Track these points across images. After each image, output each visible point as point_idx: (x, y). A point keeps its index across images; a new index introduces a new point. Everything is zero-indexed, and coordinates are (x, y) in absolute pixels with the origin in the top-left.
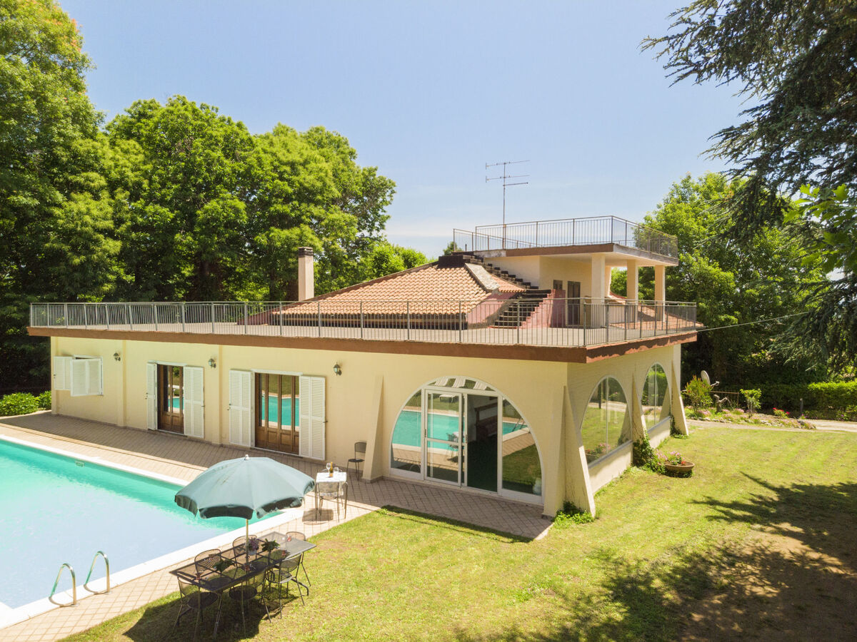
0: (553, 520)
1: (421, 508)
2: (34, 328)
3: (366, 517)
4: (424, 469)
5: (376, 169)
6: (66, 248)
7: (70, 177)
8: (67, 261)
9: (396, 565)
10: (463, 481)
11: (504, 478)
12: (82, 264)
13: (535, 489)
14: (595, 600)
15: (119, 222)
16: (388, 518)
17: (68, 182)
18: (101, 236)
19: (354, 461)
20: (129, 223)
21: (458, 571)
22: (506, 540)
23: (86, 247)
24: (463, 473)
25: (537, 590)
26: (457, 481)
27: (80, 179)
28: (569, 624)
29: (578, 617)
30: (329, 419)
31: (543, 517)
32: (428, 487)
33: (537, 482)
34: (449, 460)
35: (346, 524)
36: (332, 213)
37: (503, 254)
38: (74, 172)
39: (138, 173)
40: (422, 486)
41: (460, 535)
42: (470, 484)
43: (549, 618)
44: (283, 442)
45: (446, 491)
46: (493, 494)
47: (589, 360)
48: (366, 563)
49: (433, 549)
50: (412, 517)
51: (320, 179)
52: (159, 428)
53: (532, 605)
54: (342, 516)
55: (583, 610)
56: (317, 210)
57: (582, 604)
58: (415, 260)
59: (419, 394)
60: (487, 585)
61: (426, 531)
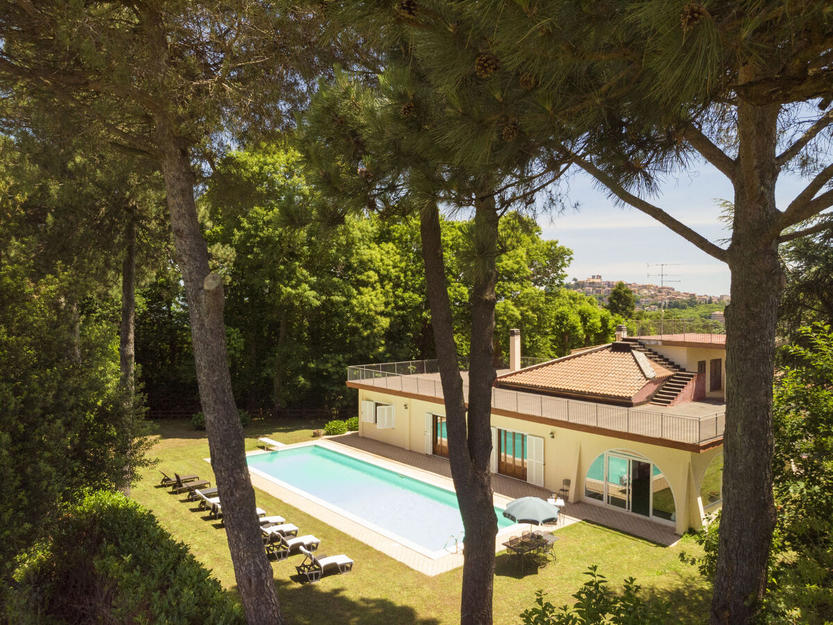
0: (681, 537)
1: (603, 522)
2: (351, 382)
3: (575, 525)
4: (605, 498)
5: (557, 242)
6: (360, 325)
7: (359, 277)
8: (360, 334)
9: (595, 551)
10: (629, 509)
11: (654, 507)
12: (368, 336)
13: (672, 517)
14: (696, 579)
15: (387, 304)
16: (587, 526)
17: (358, 280)
18: (379, 317)
19: (563, 490)
20: (393, 305)
21: (627, 558)
22: (653, 545)
23: (370, 324)
24: (629, 502)
25: (667, 571)
26: (625, 508)
27: (363, 277)
28: (680, 587)
29: (686, 585)
30: (546, 463)
31: (676, 534)
32: (608, 510)
33: (673, 514)
34: (620, 491)
35: (564, 528)
36: (526, 287)
37: (660, 343)
38: (361, 273)
39: (397, 269)
40: (604, 509)
41: (627, 540)
42: (633, 511)
43: (671, 584)
44: (516, 472)
45: (619, 513)
46: (647, 518)
47: (702, 451)
48: (579, 549)
49: (613, 546)
50: (600, 527)
51: (518, 263)
52: (433, 453)
53: (664, 577)
54: (562, 524)
55: (689, 583)
56: (514, 286)
57: (689, 580)
58: (589, 315)
59: (603, 456)
60: (641, 566)
61: (608, 535)
